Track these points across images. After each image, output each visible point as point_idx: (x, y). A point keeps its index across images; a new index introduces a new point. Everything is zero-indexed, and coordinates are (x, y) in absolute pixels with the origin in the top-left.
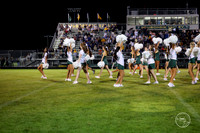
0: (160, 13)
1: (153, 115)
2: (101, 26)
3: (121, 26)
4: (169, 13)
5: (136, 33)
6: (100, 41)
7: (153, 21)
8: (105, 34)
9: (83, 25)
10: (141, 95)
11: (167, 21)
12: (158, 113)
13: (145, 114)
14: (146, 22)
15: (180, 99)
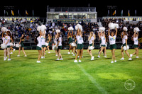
0: (70, 11)
1: (64, 82)
2: (29, 19)
3: (42, 20)
4: (77, 11)
5: (53, 24)
6: (27, 30)
7: (65, 16)
8: (31, 25)
9: (15, 19)
10: (56, 68)
11: (75, 16)
12: (68, 81)
13: (59, 82)
14: (60, 17)
15: (83, 70)
